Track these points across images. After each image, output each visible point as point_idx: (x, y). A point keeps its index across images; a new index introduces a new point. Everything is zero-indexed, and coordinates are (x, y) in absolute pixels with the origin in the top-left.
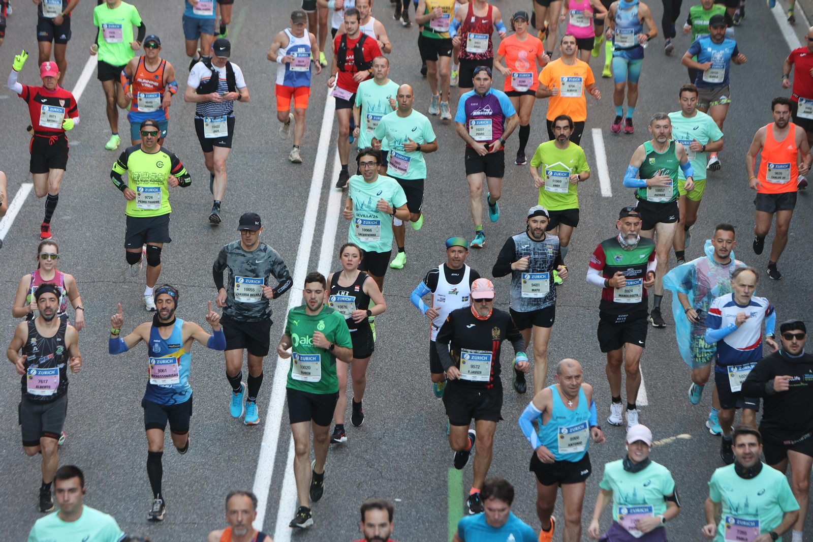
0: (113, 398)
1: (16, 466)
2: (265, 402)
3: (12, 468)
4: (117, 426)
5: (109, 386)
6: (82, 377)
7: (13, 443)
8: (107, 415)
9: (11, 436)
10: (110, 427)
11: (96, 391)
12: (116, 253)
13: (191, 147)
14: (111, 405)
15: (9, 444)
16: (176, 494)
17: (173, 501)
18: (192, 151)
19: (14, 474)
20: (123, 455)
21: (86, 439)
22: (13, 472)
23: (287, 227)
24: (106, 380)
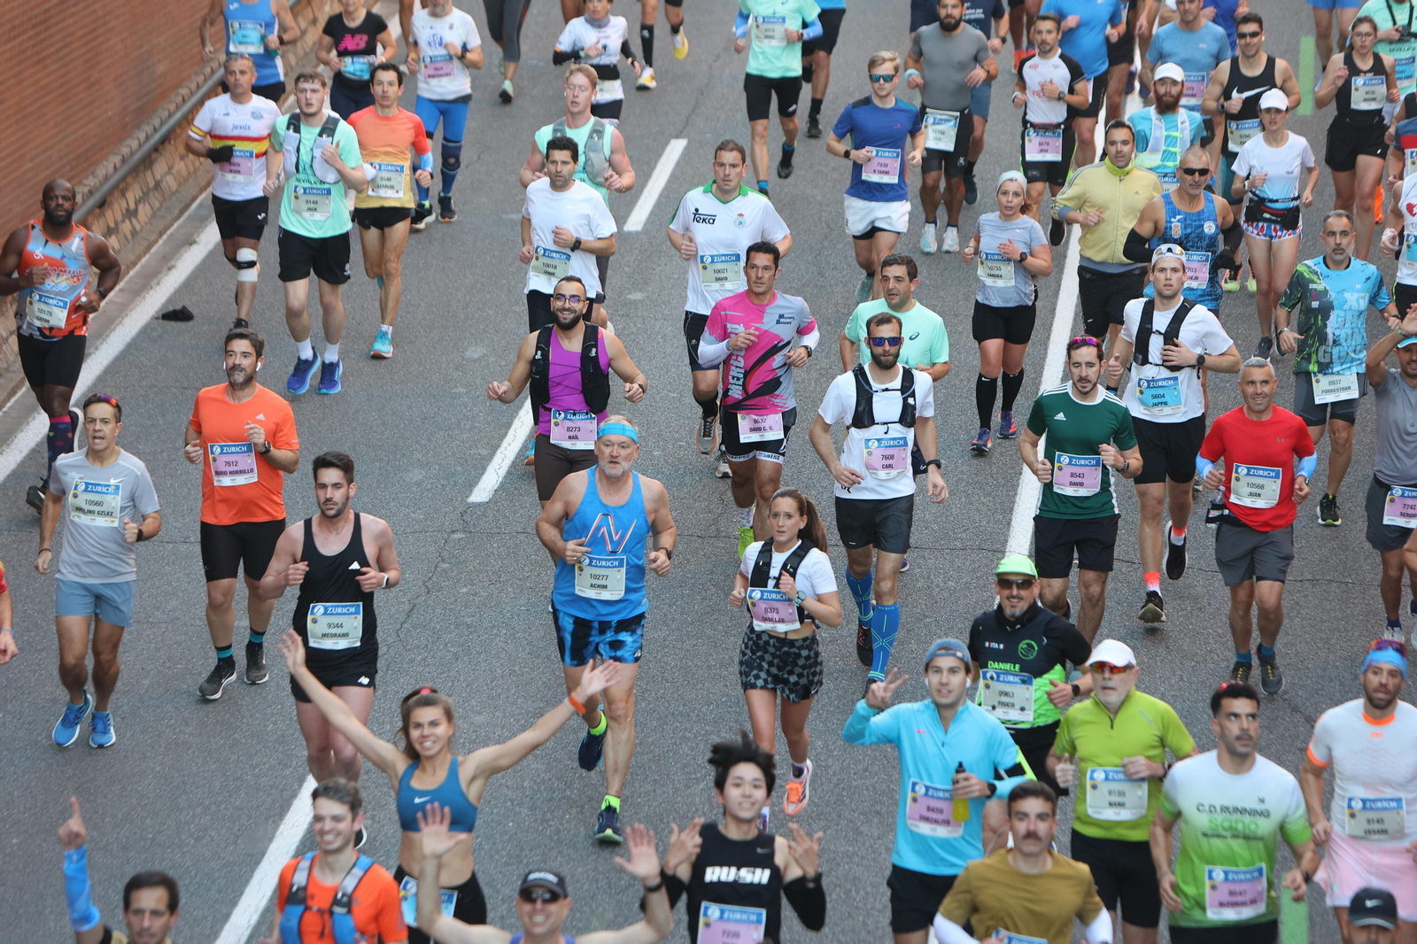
0: (695, 737)
1: (531, 850)
3: (524, 853)
4: (702, 786)
5: (689, 715)
6: (644, 699)
7: (525, 811)
8: (685, 766)
9: (522, 799)
10: (689, 787)
11: (666, 724)
12: (704, 486)
13: (836, 305)
14: (692, 749)
15: (519, 813)
18: (838, 311)
21: (649, 807)
22: (525, 861)
24: (684, 705)
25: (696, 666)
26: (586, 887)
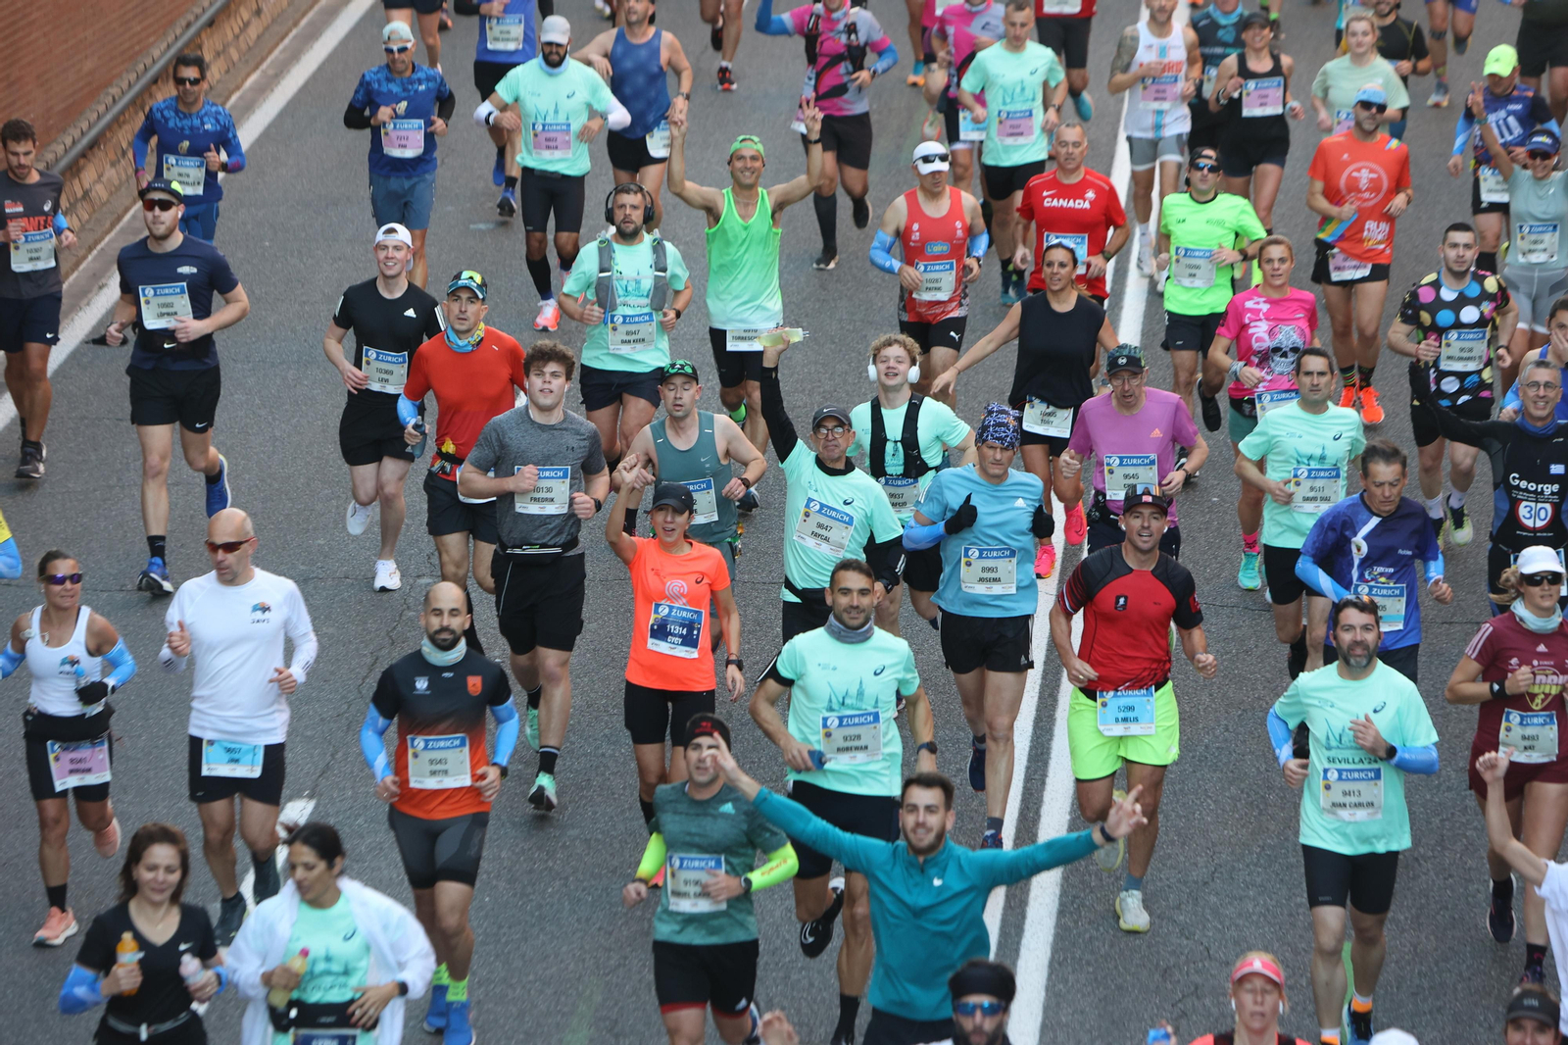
1: (510, 927)
2: (982, 810)
7: (502, 885)
9: (499, 871)
13: (841, 320)
15: (496, 887)
16: (812, 985)
17: (806, 999)
18: (842, 328)
19: (507, 943)
22: (503, 940)
26: (572, 966)
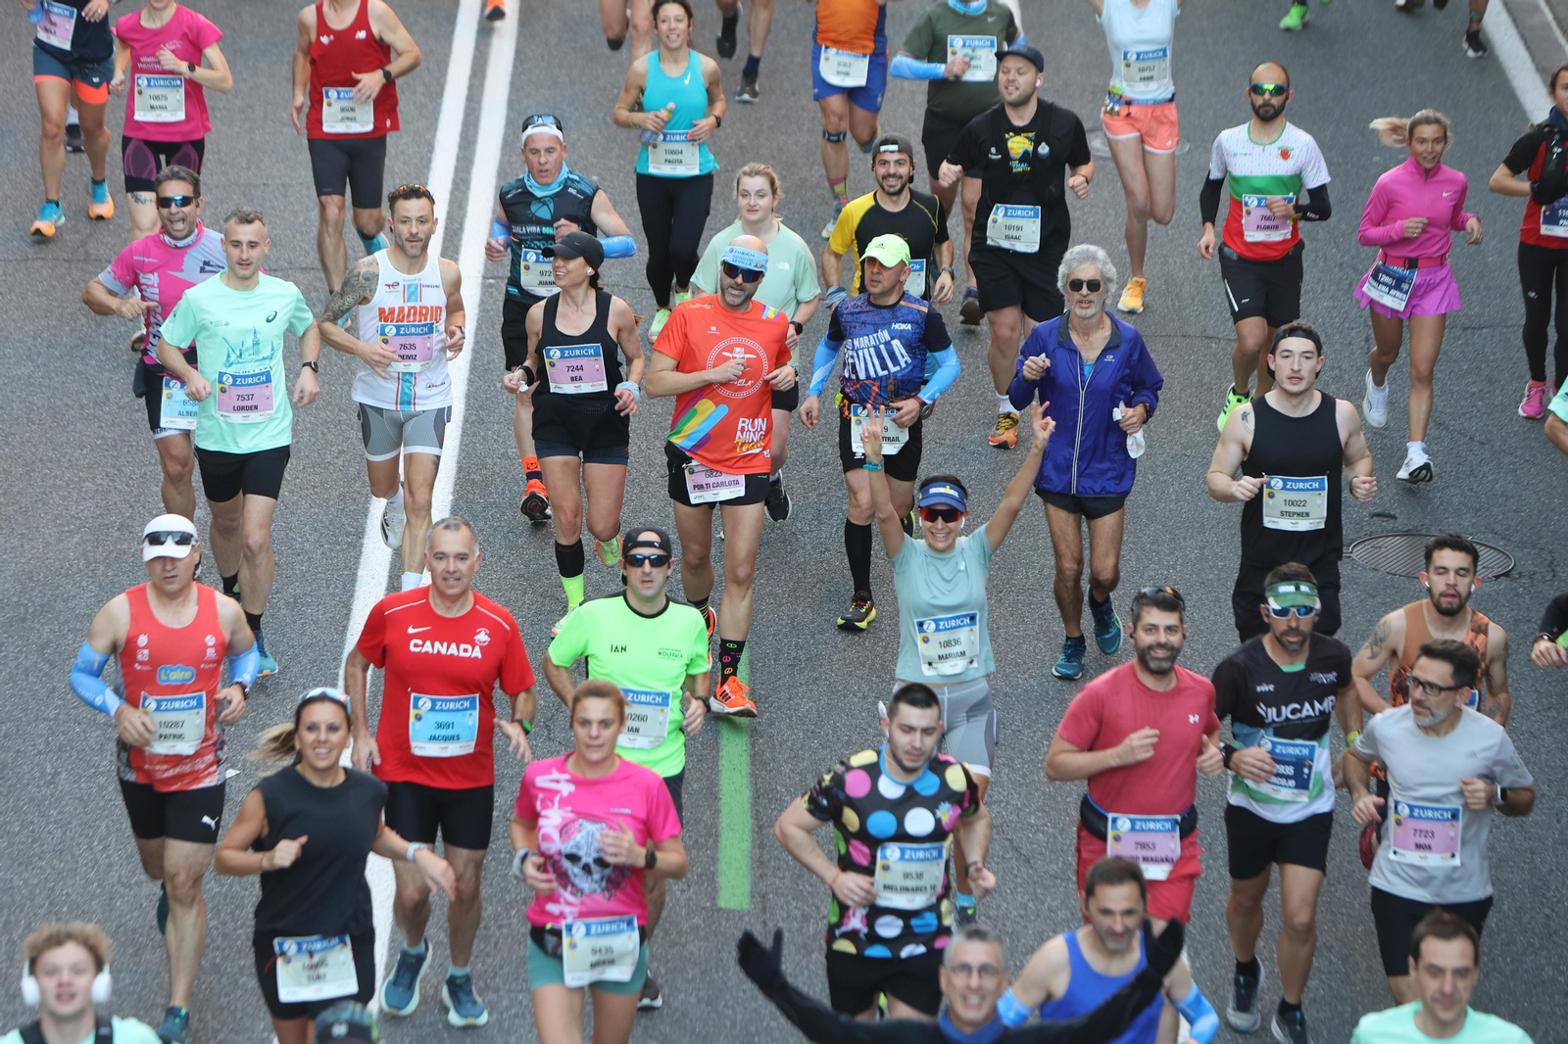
0: (68, 485)
4: (76, 539)
5: (59, 461)
6: (7, 444)
8: (57, 517)
10: (61, 541)
11: (34, 471)
14: (64, 498)
20: (89, 594)
21: (17, 564)
23: (402, 152)
24: (54, 449)
25: (66, 405)
